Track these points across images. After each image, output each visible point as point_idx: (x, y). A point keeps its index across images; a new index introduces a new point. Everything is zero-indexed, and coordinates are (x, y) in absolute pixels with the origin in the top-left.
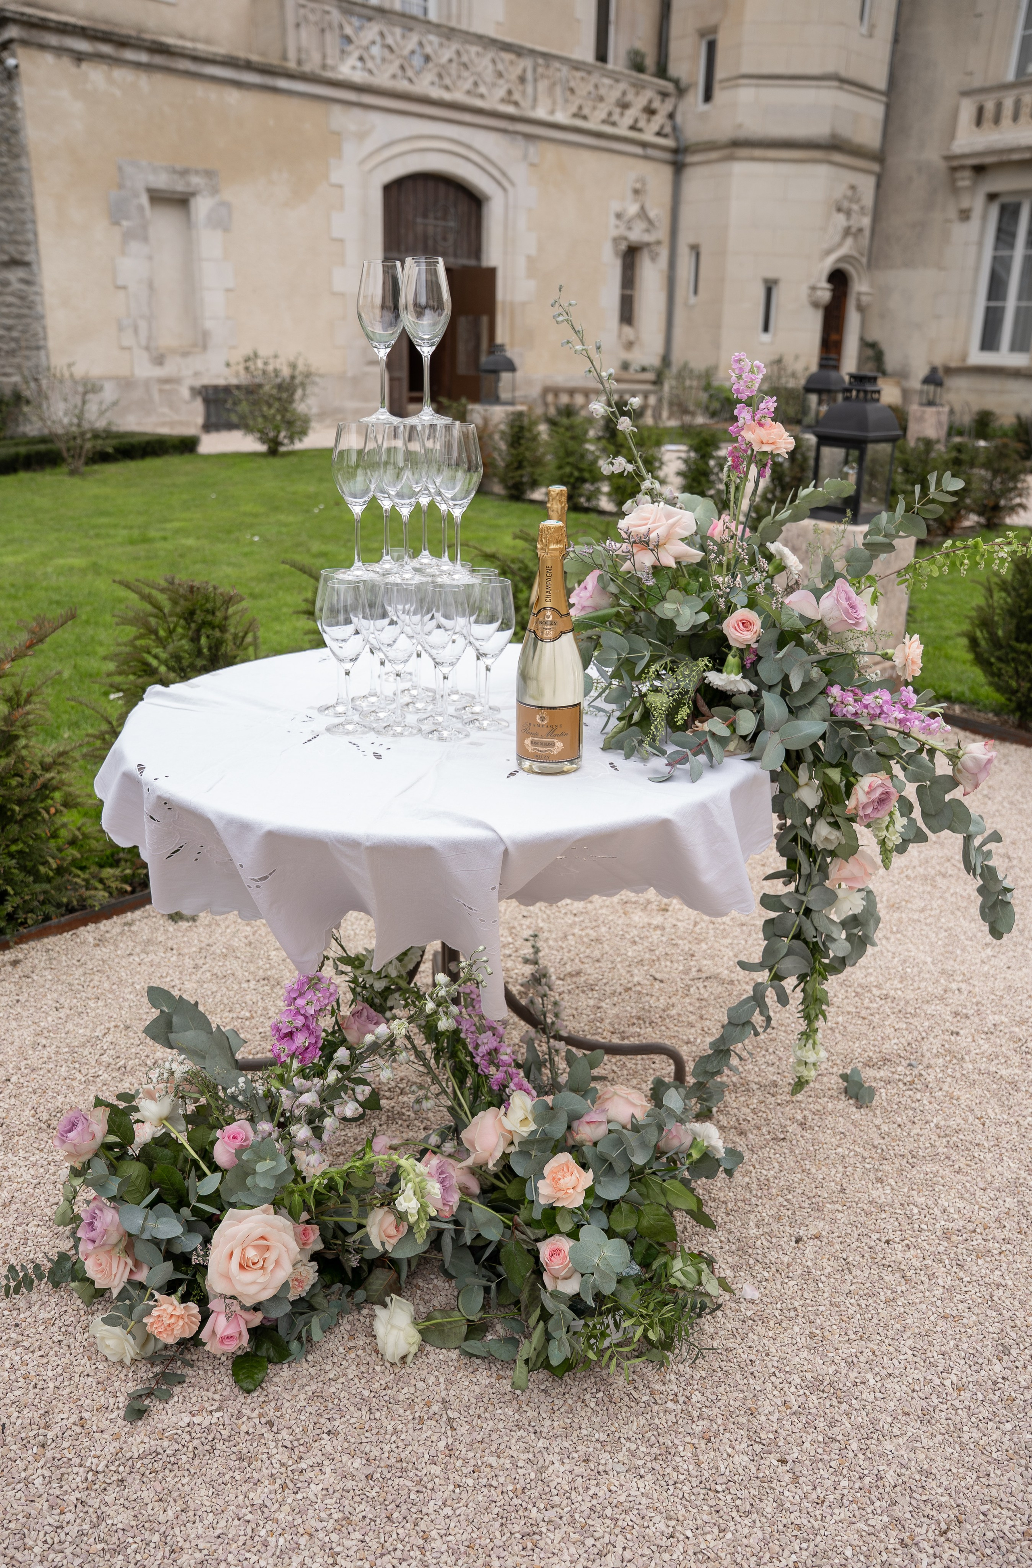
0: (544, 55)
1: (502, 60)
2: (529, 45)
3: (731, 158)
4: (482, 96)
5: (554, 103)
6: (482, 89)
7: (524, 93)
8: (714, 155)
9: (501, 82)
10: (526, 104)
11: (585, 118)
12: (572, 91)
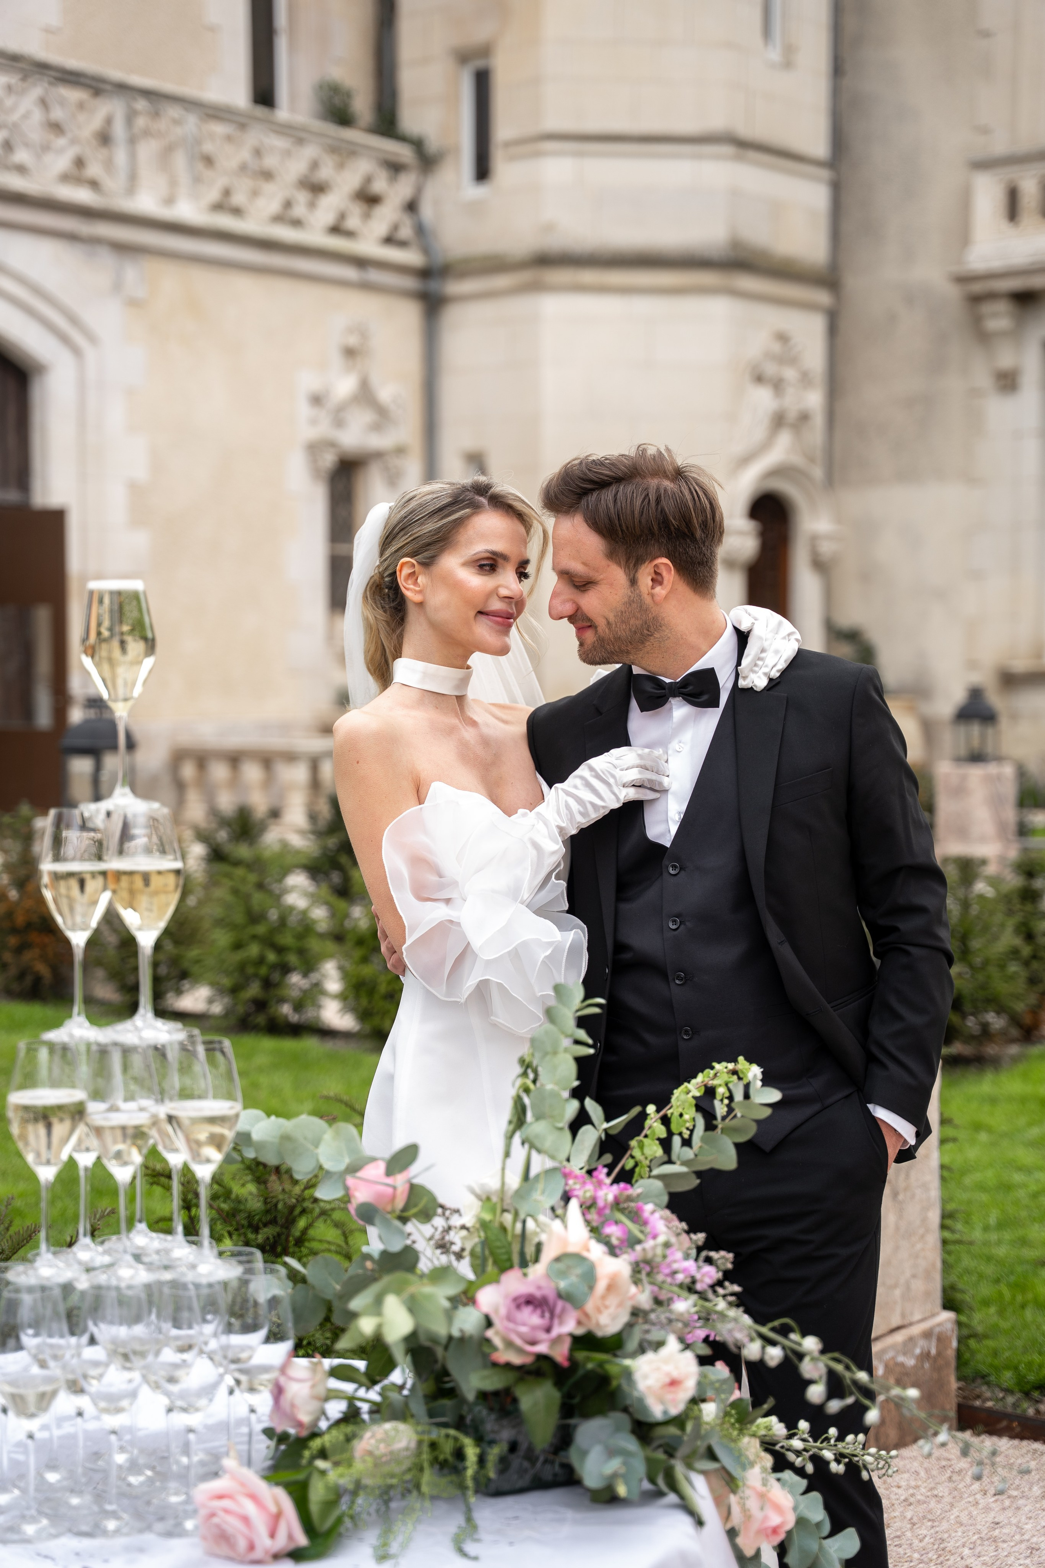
0: (148, 94)
1: (62, 102)
2: (116, 74)
3: (536, 287)
4: (21, 169)
5: (173, 183)
6: (21, 156)
7: (109, 164)
8: (502, 281)
9: (61, 142)
10: (114, 184)
11: (237, 212)
12: (209, 161)
